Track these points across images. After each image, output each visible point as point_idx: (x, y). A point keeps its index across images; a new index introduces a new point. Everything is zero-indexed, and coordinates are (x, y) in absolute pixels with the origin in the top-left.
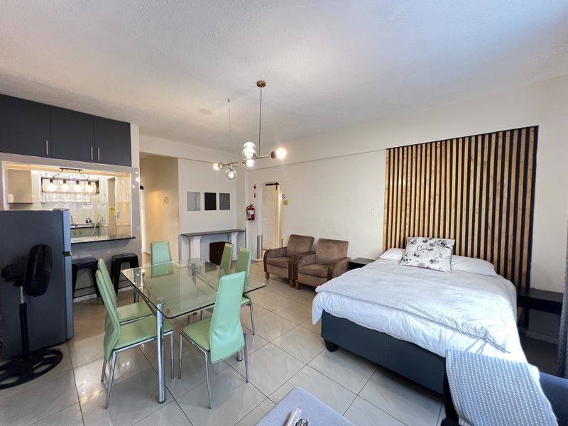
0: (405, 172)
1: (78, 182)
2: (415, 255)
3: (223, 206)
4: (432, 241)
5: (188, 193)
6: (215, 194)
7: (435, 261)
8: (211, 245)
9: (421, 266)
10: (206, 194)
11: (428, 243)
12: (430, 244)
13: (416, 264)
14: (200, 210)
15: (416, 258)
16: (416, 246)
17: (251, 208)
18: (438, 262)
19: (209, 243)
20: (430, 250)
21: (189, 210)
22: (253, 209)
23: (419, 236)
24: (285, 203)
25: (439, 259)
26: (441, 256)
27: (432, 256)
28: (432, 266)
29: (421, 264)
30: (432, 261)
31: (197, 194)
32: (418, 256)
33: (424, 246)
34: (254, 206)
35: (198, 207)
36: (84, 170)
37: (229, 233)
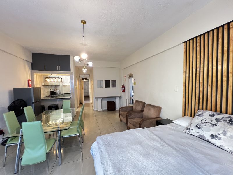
0: (198, 57)
1: (56, 78)
2: (197, 126)
3: (113, 85)
4: (219, 117)
5: (98, 80)
6: (109, 80)
7: (216, 136)
8: (108, 102)
9: (202, 138)
10: (106, 81)
11: (214, 118)
12: (216, 119)
13: (197, 135)
14: (102, 87)
15: (198, 130)
16: (200, 118)
17: (123, 86)
18: (220, 139)
19: (106, 101)
20: (214, 125)
21: (98, 87)
22: (124, 87)
23: (207, 109)
24: (135, 83)
25: (222, 136)
26: (225, 133)
27: (214, 131)
28: (213, 141)
29: (201, 136)
30: (212, 136)
31: (101, 81)
32: (199, 128)
33: (209, 119)
34: (124, 86)
35: (102, 86)
36: (58, 74)
37: (115, 97)
